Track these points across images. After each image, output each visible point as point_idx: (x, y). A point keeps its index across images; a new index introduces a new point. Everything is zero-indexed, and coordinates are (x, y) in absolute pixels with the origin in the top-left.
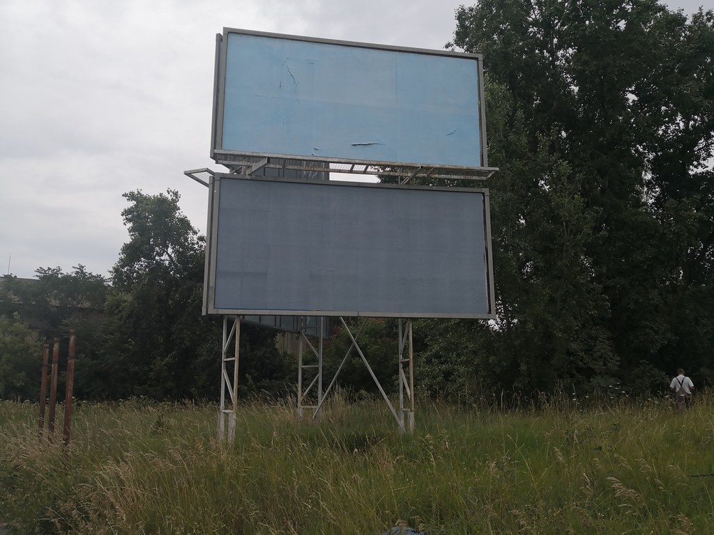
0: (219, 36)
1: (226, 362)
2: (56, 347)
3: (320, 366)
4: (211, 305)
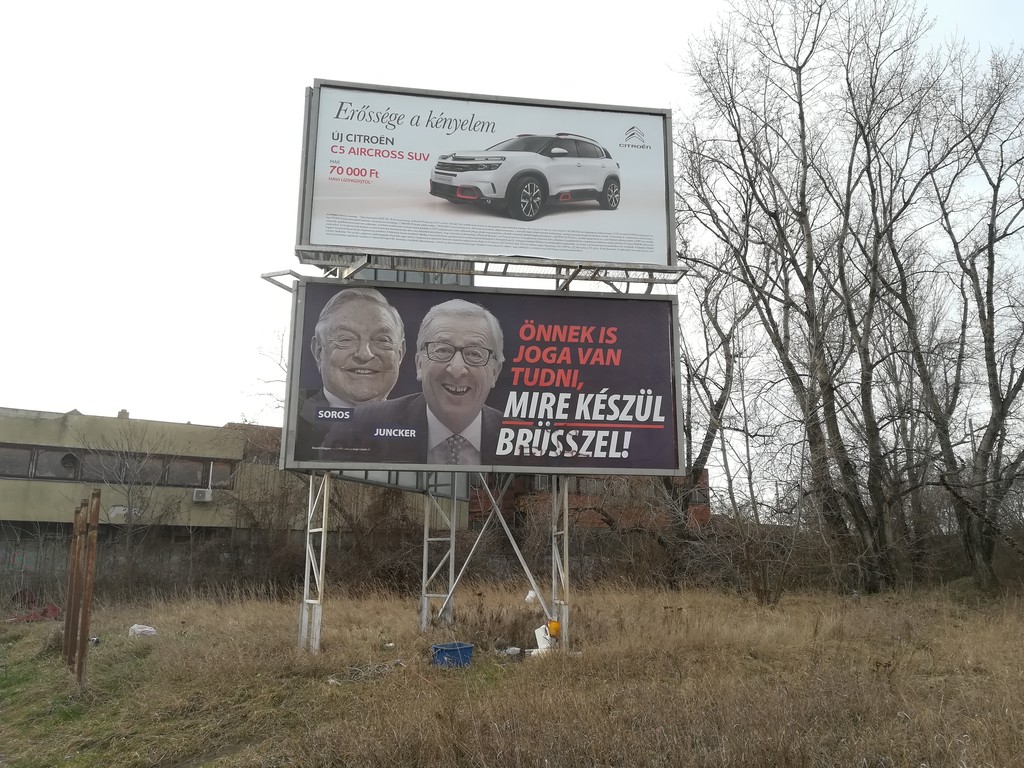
1: (312, 533)
3: (452, 539)
4: (291, 456)
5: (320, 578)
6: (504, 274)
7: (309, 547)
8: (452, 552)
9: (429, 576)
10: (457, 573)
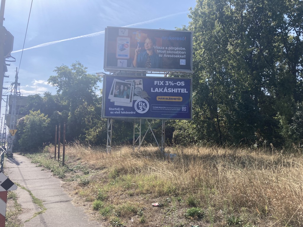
0: (106, 28)
1: (109, 132)
2: (60, 126)
3: (140, 133)
4: (104, 115)
5: (110, 141)
6: (151, 73)
7: (108, 134)
8: (140, 136)
9: (135, 141)
10: (141, 141)
